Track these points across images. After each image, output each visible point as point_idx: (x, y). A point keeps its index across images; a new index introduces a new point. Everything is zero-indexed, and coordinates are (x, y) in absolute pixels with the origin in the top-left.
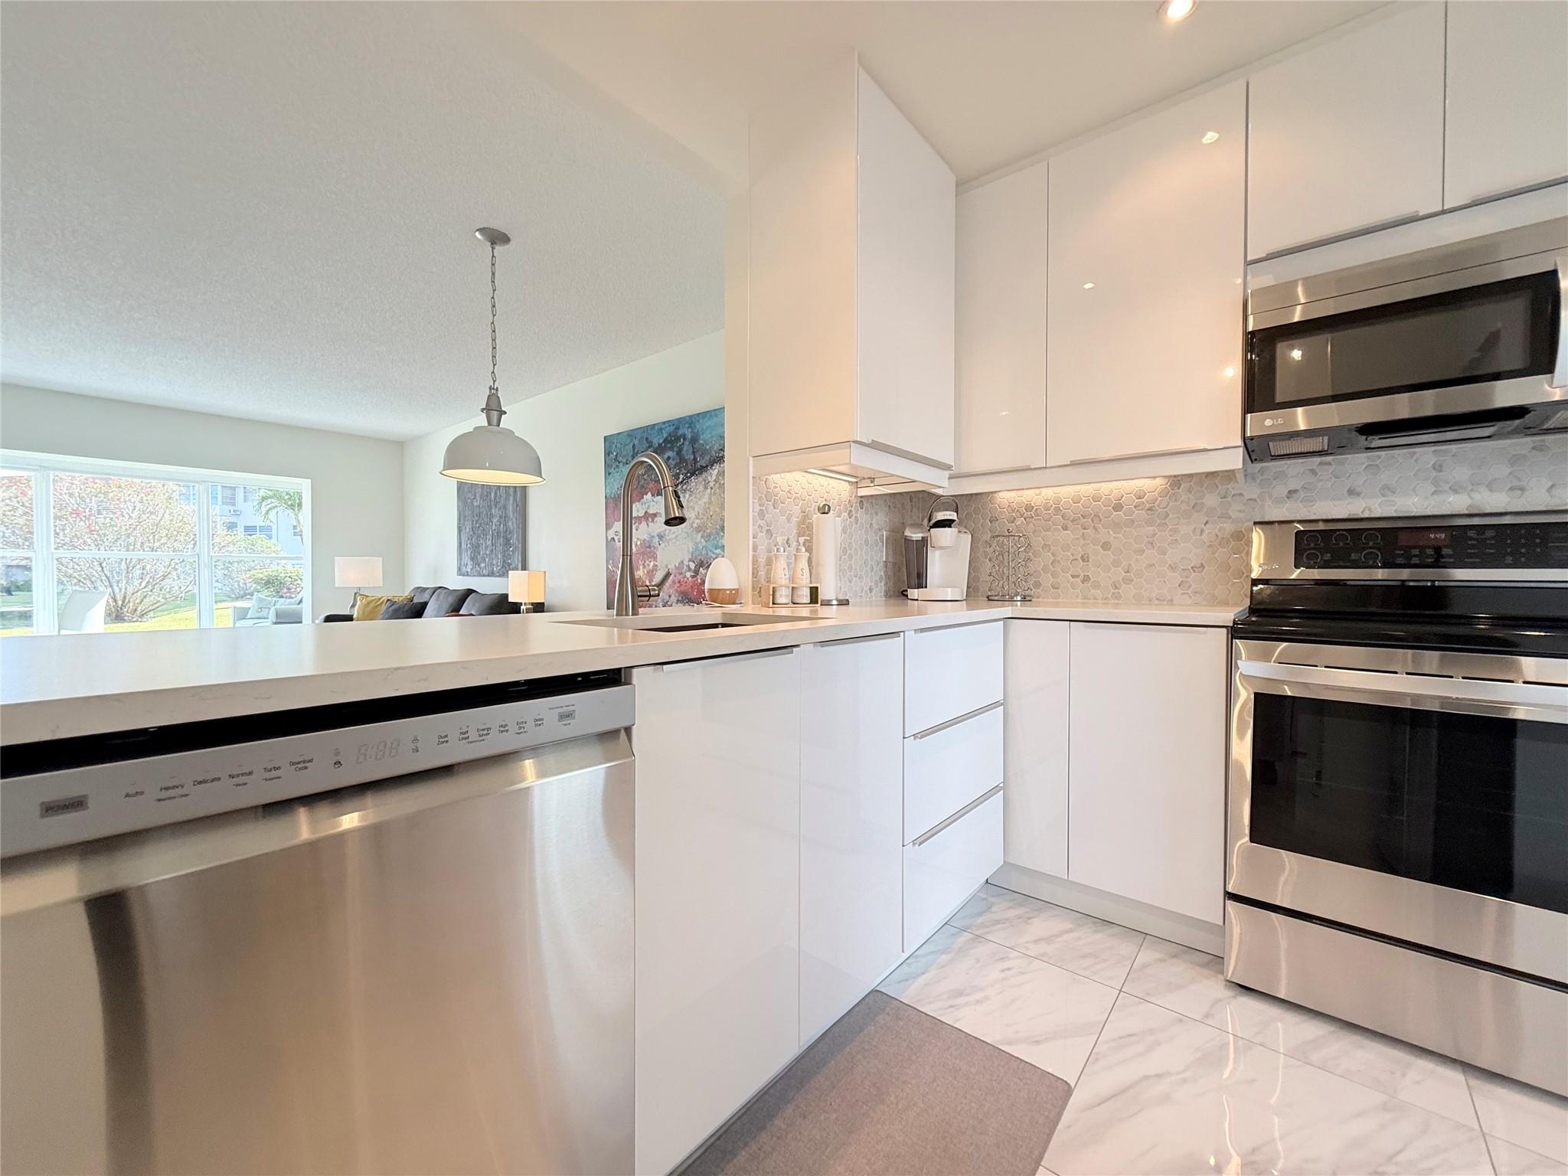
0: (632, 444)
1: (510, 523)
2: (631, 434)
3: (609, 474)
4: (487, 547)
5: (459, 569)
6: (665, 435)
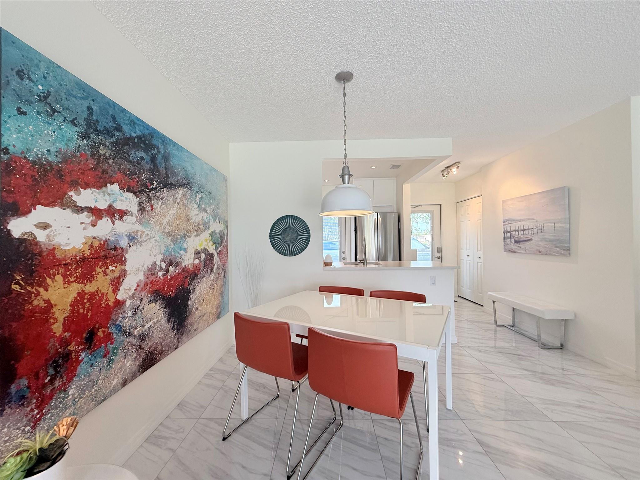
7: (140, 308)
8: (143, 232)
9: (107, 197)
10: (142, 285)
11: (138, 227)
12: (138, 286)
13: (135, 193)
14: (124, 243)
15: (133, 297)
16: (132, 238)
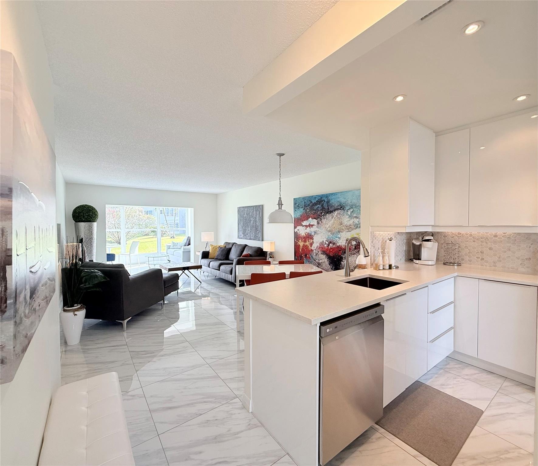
0: (304, 201)
1: (257, 223)
2: (304, 198)
3: (296, 211)
4: (248, 230)
5: (238, 236)
6: (317, 200)
7: (318, 254)
8: (319, 231)
9: (308, 222)
10: (319, 247)
11: (317, 229)
12: (317, 247)
13: (316, 219)
14: (313, 234)
15: (316, 250)
16: (315, 232)
